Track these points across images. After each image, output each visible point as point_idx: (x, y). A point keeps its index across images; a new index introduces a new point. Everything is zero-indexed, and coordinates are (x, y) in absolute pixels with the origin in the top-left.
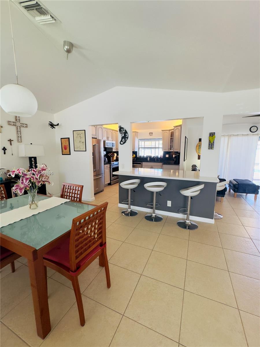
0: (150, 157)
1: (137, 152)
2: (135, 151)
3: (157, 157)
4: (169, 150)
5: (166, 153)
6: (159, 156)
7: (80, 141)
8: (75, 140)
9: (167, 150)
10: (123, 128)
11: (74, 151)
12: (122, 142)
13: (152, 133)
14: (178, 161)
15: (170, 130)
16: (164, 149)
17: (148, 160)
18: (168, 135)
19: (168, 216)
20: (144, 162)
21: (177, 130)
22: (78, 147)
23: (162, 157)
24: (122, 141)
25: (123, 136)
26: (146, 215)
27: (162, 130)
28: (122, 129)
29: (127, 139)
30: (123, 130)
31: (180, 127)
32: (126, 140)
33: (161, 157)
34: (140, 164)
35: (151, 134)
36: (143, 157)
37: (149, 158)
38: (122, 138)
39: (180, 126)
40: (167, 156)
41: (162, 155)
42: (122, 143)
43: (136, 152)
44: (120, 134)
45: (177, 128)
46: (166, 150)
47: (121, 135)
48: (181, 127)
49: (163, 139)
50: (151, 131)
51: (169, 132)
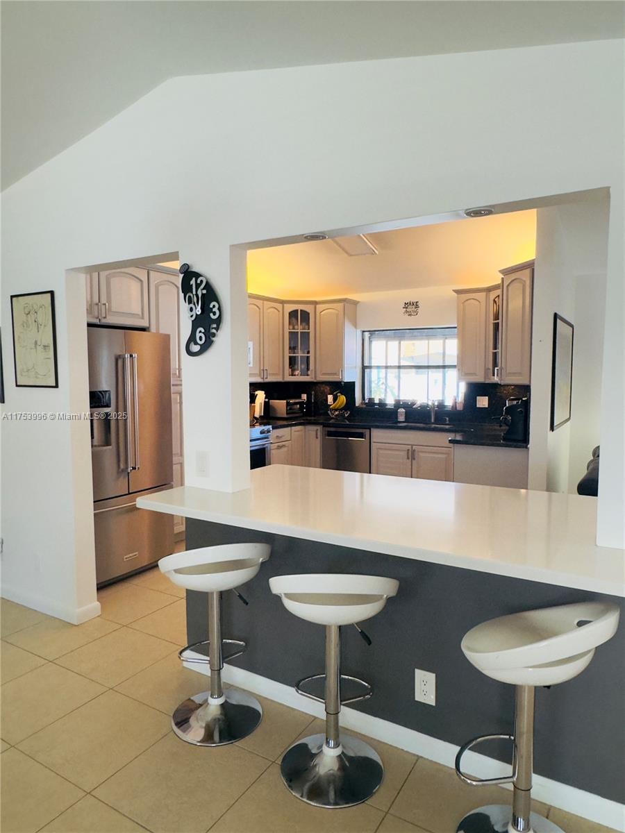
0: (409, 407)
1: (354, 383)
2: (346, 380)
3: (441, 405)
4: (486, 376)
5: (476, 389)
6: (449, 403)
7: (36, 343)
8: (19, 337)
9: (479, 378)
10: (197, 275)
11: (17, 386)
12: (196, 343)
13: (416, 305)
14: (521, 426)
15: (489, 290)
16: (467, 374)
17: (401, 418)
18: (481, 311)
19: (419, 757)
20: (377, 427)
21: (517, 285)
22: (28, 371)
23: (460, 407)
24: (192, 339)
25: (199, 313)
26: (297, 738)
27: (458, 292)
28: (193, 282)
29: (217, 329)
30: (198, 286)
31: (527, 272)
32: (214, 335)
33: (455, 406)
34: (361, 435)
35: (411, 307)
36: (382, 404)
37: (402, 410)
38: (195, 325)
39: (530, 266)
40: (483, 402)
41: (461, 399)
42: (195, 348)
43: (351, 385)
44: (185, 306)
45: (513, 276)
46: (475, 374)
47: (191, 310)
48: (533, 269)
49: (462, 331)
50: (410, 295)
51: (487, 297)
